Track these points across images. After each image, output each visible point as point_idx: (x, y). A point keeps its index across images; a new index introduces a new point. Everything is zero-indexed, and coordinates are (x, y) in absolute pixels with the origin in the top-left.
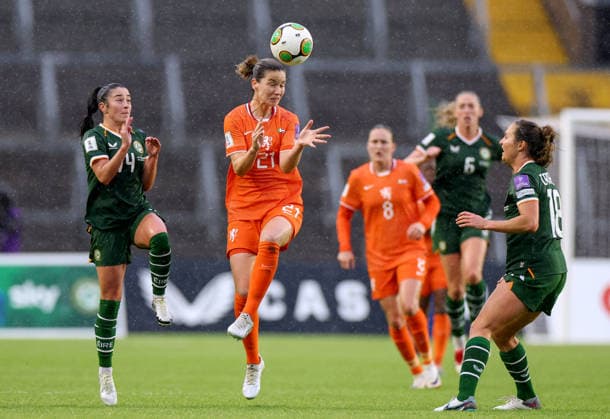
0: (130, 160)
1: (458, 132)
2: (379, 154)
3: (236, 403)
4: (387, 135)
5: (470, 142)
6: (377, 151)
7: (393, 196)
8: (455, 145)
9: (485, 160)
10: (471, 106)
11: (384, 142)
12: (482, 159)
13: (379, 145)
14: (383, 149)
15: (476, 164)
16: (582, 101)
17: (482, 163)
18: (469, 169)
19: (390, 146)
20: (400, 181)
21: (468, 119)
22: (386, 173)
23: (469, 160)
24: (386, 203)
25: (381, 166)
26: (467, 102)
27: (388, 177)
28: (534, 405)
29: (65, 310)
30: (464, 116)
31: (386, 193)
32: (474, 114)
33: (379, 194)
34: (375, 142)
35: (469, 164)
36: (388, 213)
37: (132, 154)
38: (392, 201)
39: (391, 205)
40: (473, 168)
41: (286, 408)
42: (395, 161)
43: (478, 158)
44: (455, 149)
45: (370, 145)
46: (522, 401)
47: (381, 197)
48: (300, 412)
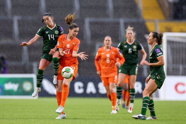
0: (52, 37)
1: (127, 41)
2: (107, 44)
4: (110, 39)
5: (130, 44)
6: (107, 43)
7: (110, 57)
8: (126, 45)
9: (135, 49)
10: (131, 34)
11: (109, 41)
12: (134, 49)
13: (108, 42)
14: (108, 43)
15: (132, 50)
16: (169, 30)
17: (134, 50)
18: (130, 52)
19: (111, 42)
20: (112, 53)
21: (130, 37)
22: (109, 50)
23: (130, 49)
24: (108, 58)
25: (108, 48)
26: (130, 33)
27: (109, 51)
28: (155, 118)
29: (20, 91)
30: (129, 36)
31: (108, 55)
32: (132, 36)
33: (106, 56)
34: (106, 41)
35: (130, 50)
36: (108, 61)
37: (53, 35)
38: (109, 58)
39: (109, 59)
40: (131, 52)
41: (84, 119)
42: (112, 47)
43: (133, 49)
44: (126, 47)
45: (105, 41)
46: (152, 117)
47: (107, 57)
48: (88, 120)
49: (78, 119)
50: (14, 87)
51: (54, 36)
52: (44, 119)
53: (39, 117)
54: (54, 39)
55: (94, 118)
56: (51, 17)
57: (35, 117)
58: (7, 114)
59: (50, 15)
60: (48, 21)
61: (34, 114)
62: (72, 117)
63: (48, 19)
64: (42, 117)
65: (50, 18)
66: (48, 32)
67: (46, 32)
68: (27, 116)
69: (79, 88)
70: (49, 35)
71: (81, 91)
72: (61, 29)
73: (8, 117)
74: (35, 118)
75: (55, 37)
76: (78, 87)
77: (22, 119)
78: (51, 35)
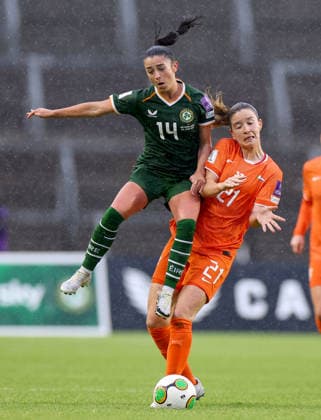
0: (171, 129)
3: (218, 401)
29: (49, 308)
37: (175, 125)
41: (267, 406)
48: (282, 410)
49: (249, 406)
50: (30, 296)
51: (178, 128)
52: (132, 407)
53: (113, 398)
54: (176, 137)
55: (304, 403)
56: (172, 60)
57: (101, 400)
58: (5, 389)
59: (168, 54)
60: (163, 74)
61: (98, 390)
62: (227, 398)
63: (161, 68)
64: (124, 400)
65: (168, 64)
66: (155, 112)
67: (149, 112)
68: (74, 397)
69: (253, 300)
70: (160, 124)
71: (258, 311)
72: (207, 104)
73: (7, 399)
74: (101, 404)
75: (179, 132)
76: (248, 297)
77: (57, 406)
78: (167, 124)
